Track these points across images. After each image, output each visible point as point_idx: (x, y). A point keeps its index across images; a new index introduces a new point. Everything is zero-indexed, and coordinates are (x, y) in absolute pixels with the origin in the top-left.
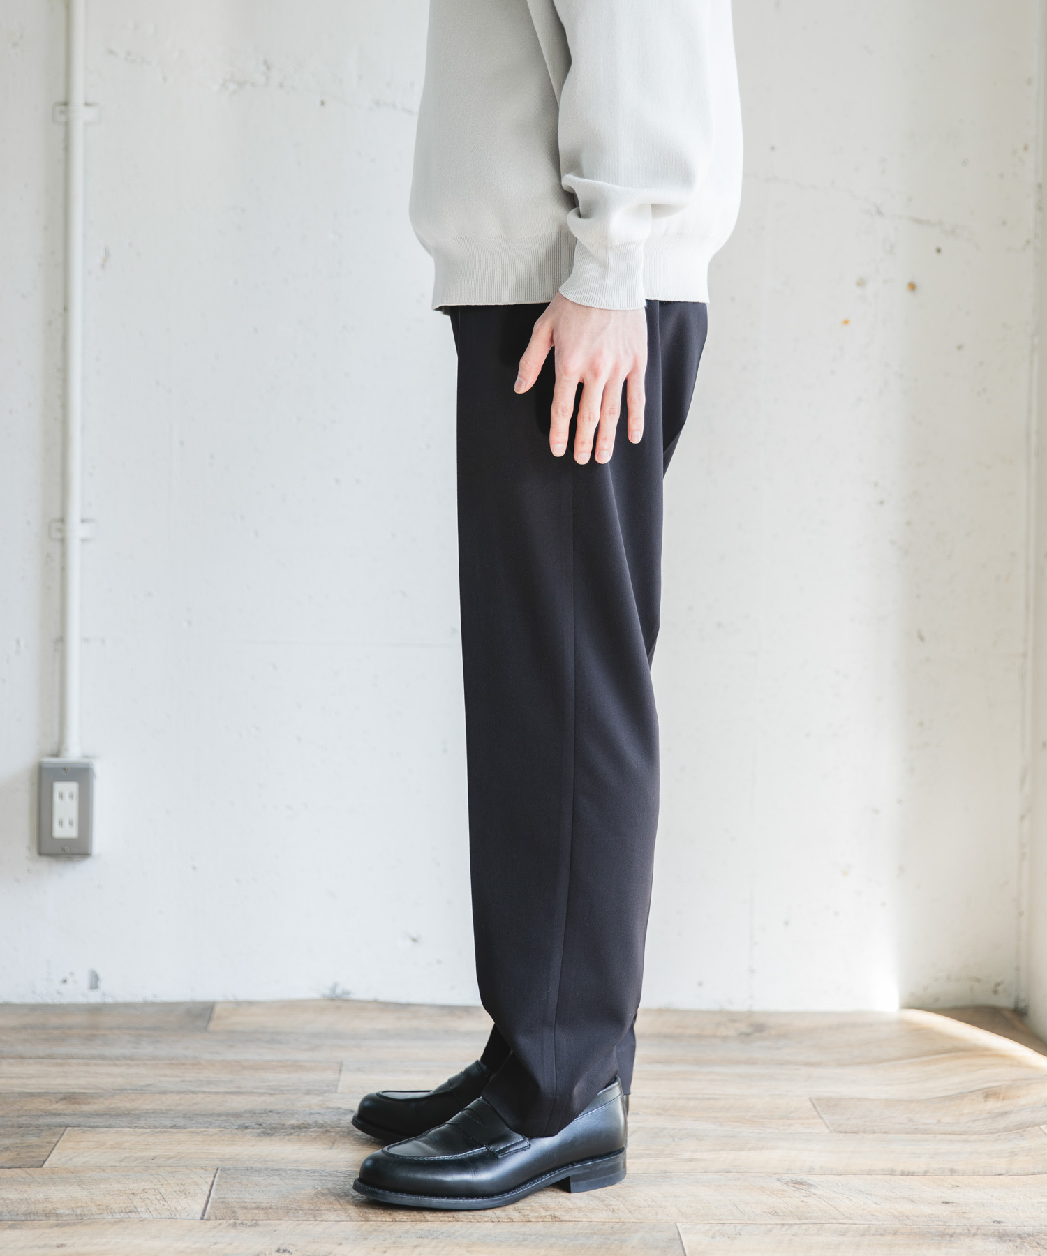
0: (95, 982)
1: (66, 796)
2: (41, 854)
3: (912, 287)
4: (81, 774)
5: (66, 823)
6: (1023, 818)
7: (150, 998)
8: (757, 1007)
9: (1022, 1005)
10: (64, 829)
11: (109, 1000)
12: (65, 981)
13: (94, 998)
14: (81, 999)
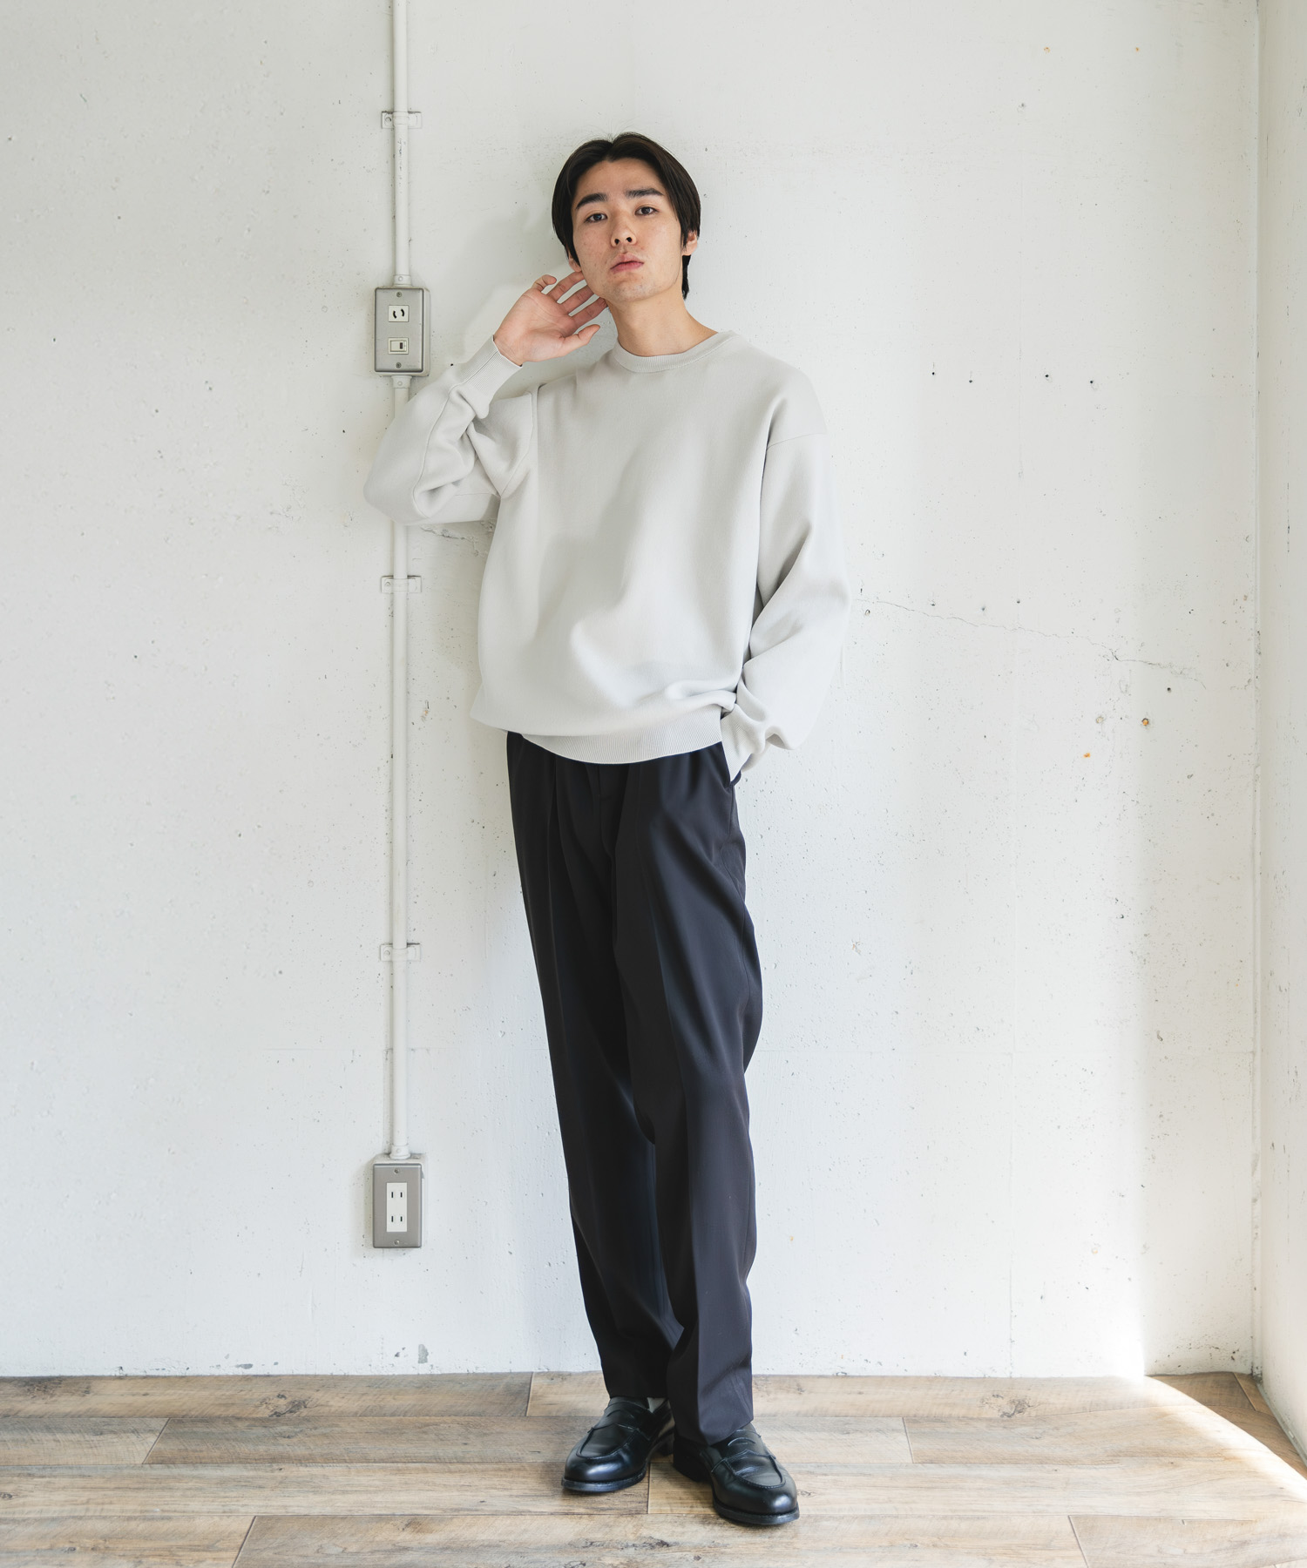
0: (424, 1356)
1: (397, 1195)
2: (375, 1247)
3: (1146, 722)
4: (410, 1173)
5: (397, 1219)
6: (1255, 1200)
7: (472, 1370)
8: (1016, 1375)
9: (1256, 1372)
10: (396, 1226)
11: (436, 1372)
12: (397, 1355)
13: (424, 1370)
14: (412, 1372)
